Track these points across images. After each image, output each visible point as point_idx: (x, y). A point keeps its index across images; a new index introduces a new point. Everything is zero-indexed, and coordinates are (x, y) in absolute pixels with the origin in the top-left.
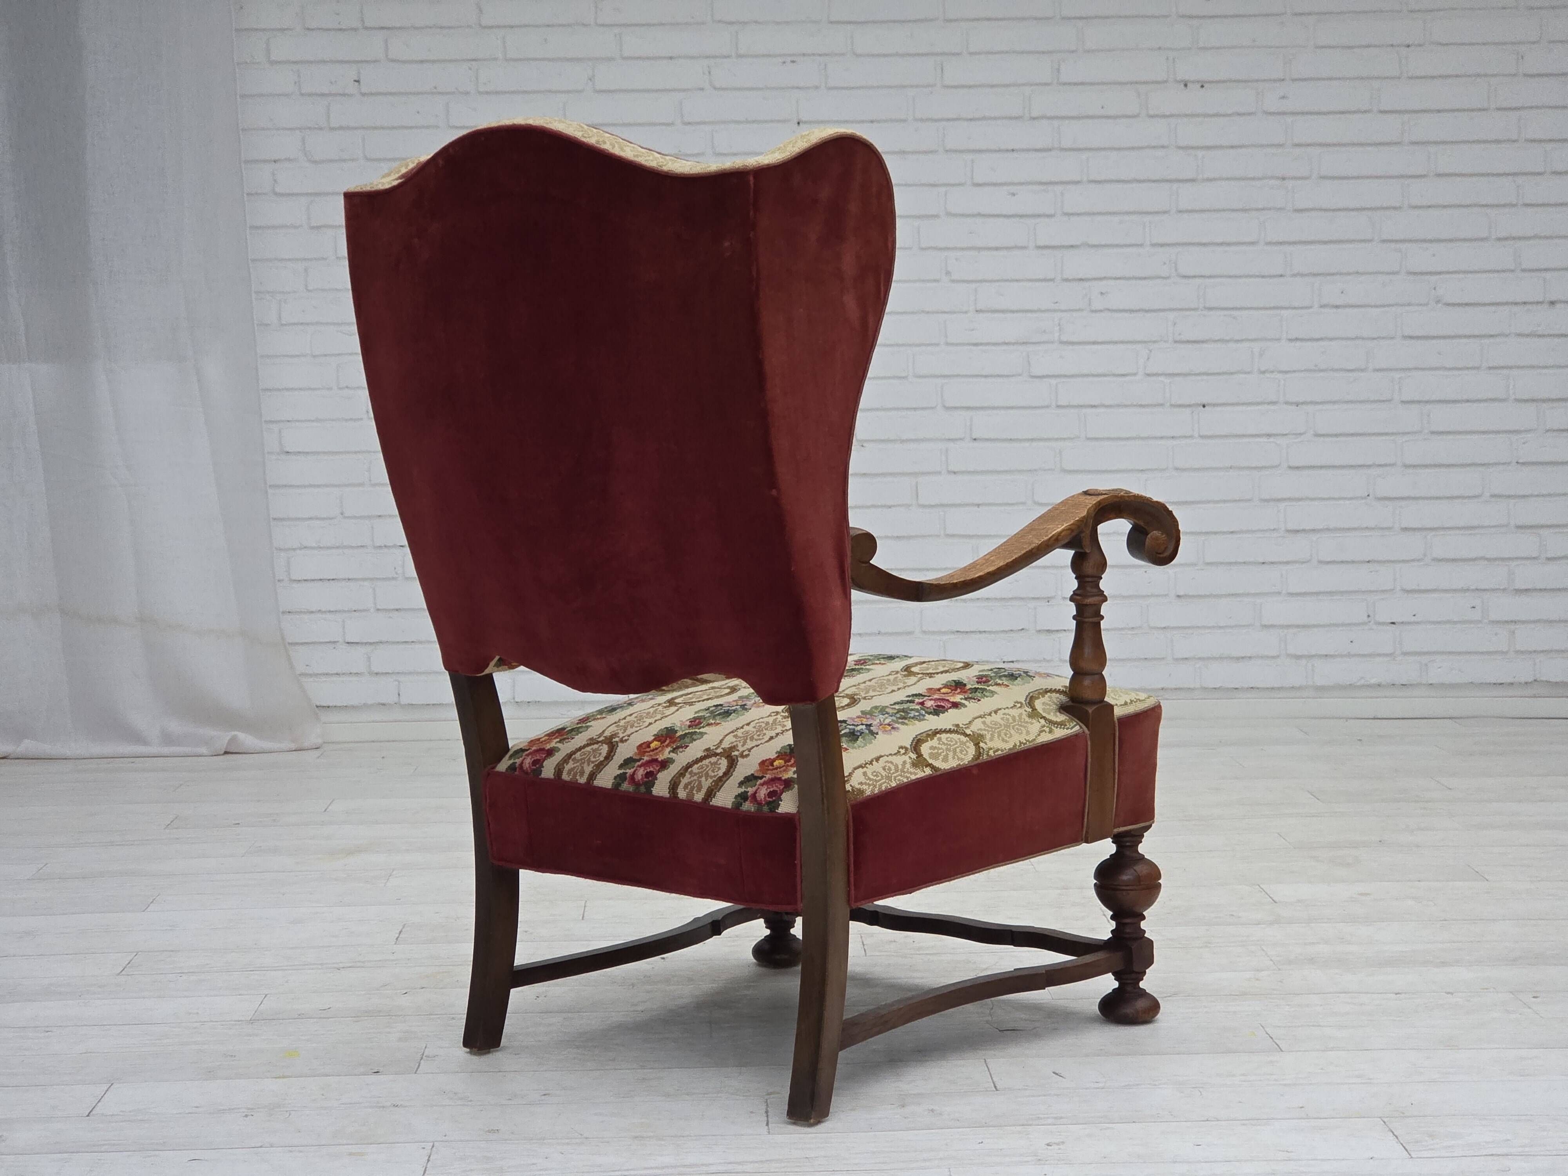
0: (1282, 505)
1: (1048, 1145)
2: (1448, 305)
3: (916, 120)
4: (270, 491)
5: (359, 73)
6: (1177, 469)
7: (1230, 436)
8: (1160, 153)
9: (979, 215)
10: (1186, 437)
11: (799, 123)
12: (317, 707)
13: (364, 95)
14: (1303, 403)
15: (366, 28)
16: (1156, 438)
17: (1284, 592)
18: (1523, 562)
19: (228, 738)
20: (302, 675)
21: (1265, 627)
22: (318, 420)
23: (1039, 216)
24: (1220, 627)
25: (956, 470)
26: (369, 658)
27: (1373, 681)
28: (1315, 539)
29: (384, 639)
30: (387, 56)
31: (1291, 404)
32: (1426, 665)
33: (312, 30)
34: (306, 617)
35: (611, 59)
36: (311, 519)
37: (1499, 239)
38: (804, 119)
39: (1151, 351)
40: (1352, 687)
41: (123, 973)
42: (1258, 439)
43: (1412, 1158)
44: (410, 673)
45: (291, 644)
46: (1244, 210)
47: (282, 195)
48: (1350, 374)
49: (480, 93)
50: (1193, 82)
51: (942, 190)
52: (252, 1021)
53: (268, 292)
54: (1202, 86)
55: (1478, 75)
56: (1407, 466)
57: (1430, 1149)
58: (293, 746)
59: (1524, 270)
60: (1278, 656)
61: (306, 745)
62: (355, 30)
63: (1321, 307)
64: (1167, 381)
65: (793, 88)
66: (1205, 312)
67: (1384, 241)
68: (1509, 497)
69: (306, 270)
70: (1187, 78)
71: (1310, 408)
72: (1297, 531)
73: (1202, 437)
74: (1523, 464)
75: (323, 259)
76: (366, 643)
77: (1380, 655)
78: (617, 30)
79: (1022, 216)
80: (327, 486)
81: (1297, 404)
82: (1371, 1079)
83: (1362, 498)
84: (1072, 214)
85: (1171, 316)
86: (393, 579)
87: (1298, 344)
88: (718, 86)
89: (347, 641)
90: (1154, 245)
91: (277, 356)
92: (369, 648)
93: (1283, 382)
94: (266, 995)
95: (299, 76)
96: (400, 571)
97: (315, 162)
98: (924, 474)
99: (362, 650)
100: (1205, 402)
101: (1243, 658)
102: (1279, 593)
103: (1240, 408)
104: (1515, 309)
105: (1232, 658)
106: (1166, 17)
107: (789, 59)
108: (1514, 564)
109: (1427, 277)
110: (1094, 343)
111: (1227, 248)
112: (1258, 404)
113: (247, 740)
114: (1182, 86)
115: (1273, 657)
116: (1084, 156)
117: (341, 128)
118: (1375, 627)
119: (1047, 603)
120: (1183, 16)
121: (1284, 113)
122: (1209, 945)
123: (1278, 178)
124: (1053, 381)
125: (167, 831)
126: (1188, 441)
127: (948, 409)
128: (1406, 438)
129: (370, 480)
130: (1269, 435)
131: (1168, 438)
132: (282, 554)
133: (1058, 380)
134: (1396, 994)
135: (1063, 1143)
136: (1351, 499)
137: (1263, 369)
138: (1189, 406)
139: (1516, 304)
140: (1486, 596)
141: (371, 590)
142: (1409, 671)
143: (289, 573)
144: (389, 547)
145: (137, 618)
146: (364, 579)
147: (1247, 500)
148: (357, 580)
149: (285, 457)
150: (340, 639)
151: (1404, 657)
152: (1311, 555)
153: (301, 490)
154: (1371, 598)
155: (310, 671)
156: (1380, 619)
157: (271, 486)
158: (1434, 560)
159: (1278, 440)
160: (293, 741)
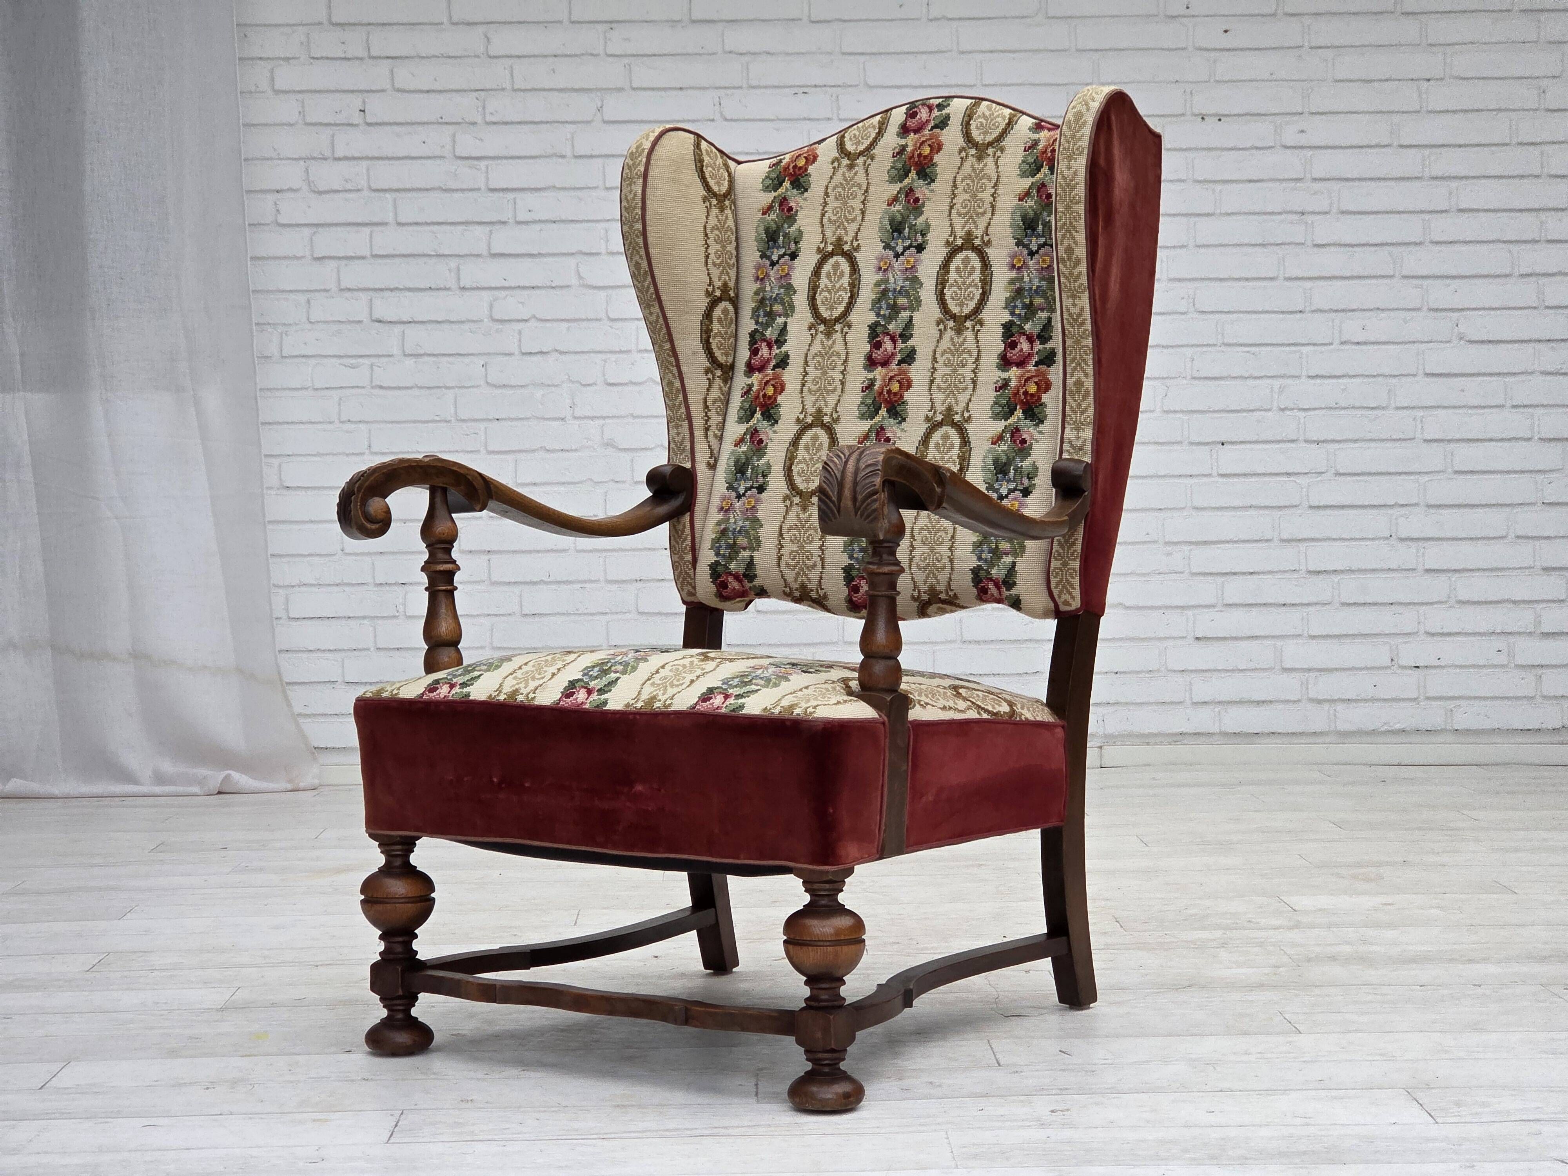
0: (1303, 546)
1: (1052, 1111)
2: (1470, 341)
4: (269, 527)
5: (364, 102)
6: (1195, 508)
7: (1249, 474)
8: (1177, 187)
10: (1204, 475)
12: (315, 748)
13: (369, 124)
14: (1323, 441)
15: (372, 58)
16: (1173, 476)
17: (1305, 634)
18: (1549, 605)
19: (223, 776)
20: (300, 715)
21: (1286, 670)
22: (319, 455)
24: (1240, 671)
27: (1398, 726)
28: (1336, 580)
30: (393, 85)
31: (1312, 442)
32: (1451, 710)
33: (317, 59)
34: (305, 655)
35: (620, 90)
36: (310, 555)
37: (1522, 276)
39: (1168, 387)
40: (1374, 732)
41: (92, 969)
42: (1278, 478)
43: (1438, 1123)
45: (289, 684)
46: (1263, 245)
47: (284, 225)
48: (1371, 412)
49: (487, 123)
50: (1211, 115)
52: (222, 1010)
53: (269, 324)
54: (1220, 120)
55: (1499, 110)
56: (1429, 506)
57: (1456, 1116)
58: (289, 786)
59: (1547, 307)
60: (1299, 701)
61: (302, 785)
62: (361, 59)
63: (1342, 343)
64: (1185, 418)
65: (805, 119)
66: (1223, 348)
67: (1405, 277)
69: (308, 302)
70: (1204, 112)
71: (1331, 447)
72: (1319, 572)
73: (1220, 475)
74: (1550, 504)
75: (327, 291)
77: (1404, 700)
78: (626, 61)
81: (1318, 443)
82: (1394, 1057)
83: (1384, 538)
85: (1189, 352)
86: (395, 617)
87: (1319, 381)
88: (728, 117)
89: (347, 680)
90: (1170, 280)
91: (278, 389)
93: (1303, 419)
94: (239, 988)
95: (303, 107)
96: (401, 608)
97: (320, 193)
100: (1223, 439)
101: (1263, 702)
102: (1300, 636)
103: (1260, 446)
104: (1538, 346)
105: (1252, 702)
106: (1183, 49)
107: (800, 90)
108: (1539, 607)
109: (1449, 314)
111: (1246, 283)
112: (1279, 442)
113: (241, 779)
114: (1199, 119)
115: (1294, 702)
117: (346, 158)
118: (1399, 671)
120: (1201, 49)
121: (1302, 147)
122: (1226, 946)
123: (1296, 213)
126: (1205, 479)
128: (1428, 477)
130: (1288, 474)
131: (1186, 476)
132: (281, 591)
134: (1421, 986)
135: (1068, 1110)
136: (1373, 539)
137: (1283, 407)
138: (1208, 444)
139: (1540, 341)
140: (1511, 639)
141: (371, 629)
142: (1433, 716)
143: (287, 610)
144: (390, 584)
145: (130, 654)
146: (364, 618)
147: (1267, 541)
148: (358, 618)
149: (285, 492)
150: (340, 680)
151: (1429, 702)
152: (1333, 597)
153: (301, 526)
154: (1394, 641)
155: (308, 711)
156: (1404, 662)
157: (269, 522)
158: (1458, 602)
159: (1299, 479)
160: (290, 781)
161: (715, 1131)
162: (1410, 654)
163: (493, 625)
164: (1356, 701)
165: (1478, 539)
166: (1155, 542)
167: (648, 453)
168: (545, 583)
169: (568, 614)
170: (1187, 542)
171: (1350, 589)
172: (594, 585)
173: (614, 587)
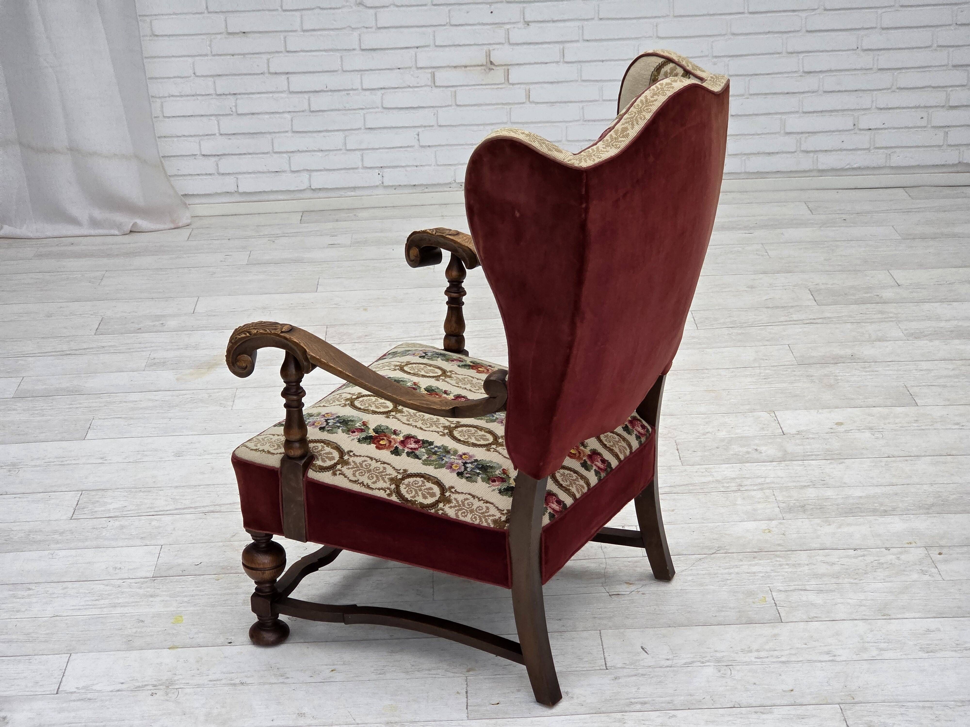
0: (801, 56)
4: (145, 60)
6: (732, 34)
7: (768, 12)
10: (740, 13)
16: (719, 14)
17: (801, 111)
18: (956, 88)
19: (131, 223)
20: (172, 175)
21: (787, 133)
22: (175, 14)
24: (759, 134)
25: (588, 39)
26: (217, 164)
27: (855, 166)
28: (822, 77)
29: (225, 153)
32: (890, 155)
34: (175, 139)
36: (175, 77)
40: (842, 169)
42: (788, 14)
44: (244, 173)
45: (164, 157)
52: (153, 579)
56: (883, 29)
58: (172, 226)
60: (795, 152)
61: (180, 224)
72: (810, 72)
73: (751, 13)
74: (960, 25)
76: (215, 155)
77: (861, 149)
80: (184, 56)
83: (853, 50)
86: (230, 115)
89: (203, 154)
92: (217, 158)
94: (161, 547)
96: (233, 109)
98: (568, 42)
99: (213, 159)
101: (772, 153)
102: (797, 112)
105: (765, 153)
108: (949, 90)
113: (143, 223)
115: (792, 152)
118: (858, 132)
126: (740, 16)
128: (884, 10)
129: (211, 52)
130: (794, 11)
131: (728, 14)
132: (158, 100)
136: (846, 50)
140: (931, 111)
141: (216, 122)
142: (878, 159)
143: (163, 112)
144: (226, 95)
145: (67, 148)
146: (211, 115)
147: (779, 53)
148: (207, 116)
149: (156, 38)
150: (198, 153)
151: (876, 150)
152: (819, 87)
153: (167, 60)
154: (856, 114)
155: (180, 173)
156: (861, 126)
157: (146, 58)
158: (898, 88)
159: (800, 14)
160: (173, 221)
162: (865, 122)
163: (292, 118)
164: (831, 151)
165: (913, 48)
166: (707, 56)
167: (386, 9)
168: (325, 91)
169: (339, 110)
170: (727, 56)
171: (830, 83)
172: (354, 92)
173: (368, 93)
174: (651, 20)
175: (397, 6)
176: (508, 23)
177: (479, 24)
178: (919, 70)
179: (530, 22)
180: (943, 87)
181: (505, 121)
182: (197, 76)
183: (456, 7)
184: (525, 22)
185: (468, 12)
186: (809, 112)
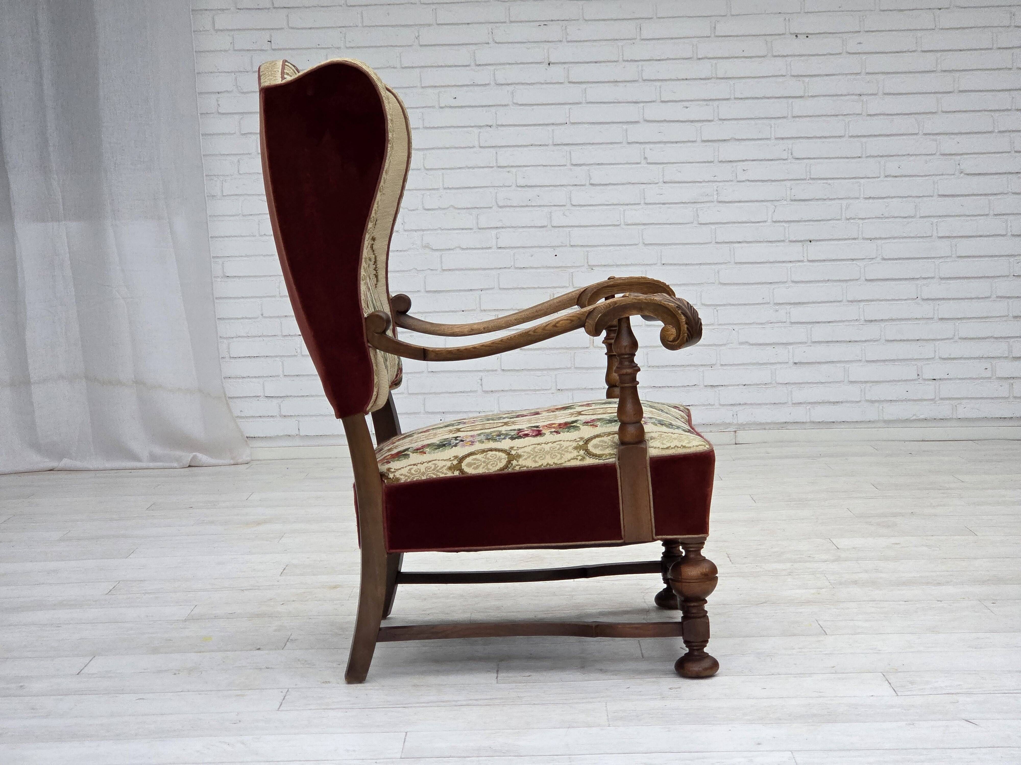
0: (862, 304)
1: (670, 689)
2: (968, 174)
3: (624, 61)
4: (216, 301)
5: (271, 36)
6: (793, 282)
7: (827, 260)
8: (780, 80)
9: (665, 121)
10: (799, 261)
11: (549, 64)
12: (247, 437)
13: (274, 50)
14: (874, 239)
15: (274, 8)
16: (779, 262)
17: (864, 360)
18: (1018, 339)
19: (192, 456)
20: (238, 417)
21: (851, 382)
22: (247, 256)
23: (703, 121)
24: (822, 383)
26: (280, 406)
27: (922, 417)
28: (883, 326)
29: (289, 394)
30: (288, 25)
31: (868, 239)
32: (956, 406)
33: (241, 9)
34: (241, 380)
35: (429, 25)
36: (243, 318)
37: (1000, 132)
38: (553, 61)
39: (776, 206)
40: (907, 420)
41: (110, 593)
42: (845, 262)
43: (897, 695)
44: (306, 416)
45: (230, 398)
46: (836, 116)
47: (223, 114)
48: (904, 220)
49: (347, 48)
50: (801, 34)
51: (642, 105)
52: (185, 620)
53: (215, 175)
54: (807, 37)
55: (985, 27)
56: (942, 279)
57: (910, 691)
58: (232, 462)
59: (1016, 152)
60: (860, 401)
61: (240, 461)
62: (268, 9)
63: (886, 177)
64: (786, 225)
65: (545, 41)
66: (810, 181)
67: (925, 134)
68: (1009, 298)
69: (238, 161)
70: (797, 32)
71: (879, 242)
72: (872, 321)
73: (809, 261)
75: (250, 154)
76: (278, 397)
77: (926, 400)
78: (434, 7)
79: (692, 121)
80: (252, 297)
81: (871, 240)
82: (880, 650)
83: (913, 299)
84: (724, 120)
85: (788, 184)
86: (295, 356)
87: (871, 201)
88: (498, 41)
89: (266, 395)
90: (776, 139)
91: (221, 216)
92: (280, 400)
93: (861, 225)
94: (196, 606)
95: (233, 40)
96: (299, 351)
97: (245, 93)
99: (275, 401)
100: (811, 238)
101: (837, 402)
102: (860, 361)
103: (832, 242)
104: (1010, 176)
105: (830, 402)
107: (542, 23)
108: (1012, 340)
109: (953, 157)
110: (740, 202)
111: (824, 140)
112: (846, 239)
113: (203, 458)
114: (795, 37)
115: (857, 402)
116: (731, 82)
118: (922, 382)
119: (711, 368)
121: (860, 53)
122: (791, 574)
123: (857, 95)
124: (713, 227)
125: (147, 511)
126: (800, 264)
127: (646, 245)
128: (941, 260)
129: (280, 294)
130: (853, 260)
131: (787, 262)
132: (225, 341)
133: (717, 226)
134: (905, 602)
135: (680, 687)
136: (906, 300)
137: (848, 217)
138: (801, 241)
139: (1012, 173)
140: (994, 362)
141: (280, 363)
142: (944, 410)
143: (229, 353)
145: (133, 381)
146: (276, 356)
147: (839, 301)
148: (272, 357)
149: (226, 279)
150: (262, 395)
151: (942, 401)
152: (880, 336)
153: (237, 301)
154: (920, 364)
155: (243, 415)
156: (926, 377)
157: (217, 298)
158: (960, 338)
159: (858, 263)
160: (232, 459)
161: (470, 702)
162: (930, 371)
164: (896, 401)
165: (973, 299)
166: (768, 303)
167: (451, 252)
170: (788, 303)
171: (891, 331)
174: (713, 267)
175: (463, 249)
176: (572, 267)
177: (543, 267)
178: (979, 320)
179: (594, 266)
180: (1005, 338)
181: (569, 366)
182: (266, 317)
183: (521, 250)
184: (589, 265)
185: (532, 256)
186: (873, 361)
